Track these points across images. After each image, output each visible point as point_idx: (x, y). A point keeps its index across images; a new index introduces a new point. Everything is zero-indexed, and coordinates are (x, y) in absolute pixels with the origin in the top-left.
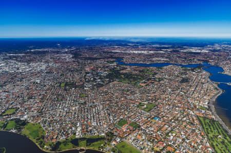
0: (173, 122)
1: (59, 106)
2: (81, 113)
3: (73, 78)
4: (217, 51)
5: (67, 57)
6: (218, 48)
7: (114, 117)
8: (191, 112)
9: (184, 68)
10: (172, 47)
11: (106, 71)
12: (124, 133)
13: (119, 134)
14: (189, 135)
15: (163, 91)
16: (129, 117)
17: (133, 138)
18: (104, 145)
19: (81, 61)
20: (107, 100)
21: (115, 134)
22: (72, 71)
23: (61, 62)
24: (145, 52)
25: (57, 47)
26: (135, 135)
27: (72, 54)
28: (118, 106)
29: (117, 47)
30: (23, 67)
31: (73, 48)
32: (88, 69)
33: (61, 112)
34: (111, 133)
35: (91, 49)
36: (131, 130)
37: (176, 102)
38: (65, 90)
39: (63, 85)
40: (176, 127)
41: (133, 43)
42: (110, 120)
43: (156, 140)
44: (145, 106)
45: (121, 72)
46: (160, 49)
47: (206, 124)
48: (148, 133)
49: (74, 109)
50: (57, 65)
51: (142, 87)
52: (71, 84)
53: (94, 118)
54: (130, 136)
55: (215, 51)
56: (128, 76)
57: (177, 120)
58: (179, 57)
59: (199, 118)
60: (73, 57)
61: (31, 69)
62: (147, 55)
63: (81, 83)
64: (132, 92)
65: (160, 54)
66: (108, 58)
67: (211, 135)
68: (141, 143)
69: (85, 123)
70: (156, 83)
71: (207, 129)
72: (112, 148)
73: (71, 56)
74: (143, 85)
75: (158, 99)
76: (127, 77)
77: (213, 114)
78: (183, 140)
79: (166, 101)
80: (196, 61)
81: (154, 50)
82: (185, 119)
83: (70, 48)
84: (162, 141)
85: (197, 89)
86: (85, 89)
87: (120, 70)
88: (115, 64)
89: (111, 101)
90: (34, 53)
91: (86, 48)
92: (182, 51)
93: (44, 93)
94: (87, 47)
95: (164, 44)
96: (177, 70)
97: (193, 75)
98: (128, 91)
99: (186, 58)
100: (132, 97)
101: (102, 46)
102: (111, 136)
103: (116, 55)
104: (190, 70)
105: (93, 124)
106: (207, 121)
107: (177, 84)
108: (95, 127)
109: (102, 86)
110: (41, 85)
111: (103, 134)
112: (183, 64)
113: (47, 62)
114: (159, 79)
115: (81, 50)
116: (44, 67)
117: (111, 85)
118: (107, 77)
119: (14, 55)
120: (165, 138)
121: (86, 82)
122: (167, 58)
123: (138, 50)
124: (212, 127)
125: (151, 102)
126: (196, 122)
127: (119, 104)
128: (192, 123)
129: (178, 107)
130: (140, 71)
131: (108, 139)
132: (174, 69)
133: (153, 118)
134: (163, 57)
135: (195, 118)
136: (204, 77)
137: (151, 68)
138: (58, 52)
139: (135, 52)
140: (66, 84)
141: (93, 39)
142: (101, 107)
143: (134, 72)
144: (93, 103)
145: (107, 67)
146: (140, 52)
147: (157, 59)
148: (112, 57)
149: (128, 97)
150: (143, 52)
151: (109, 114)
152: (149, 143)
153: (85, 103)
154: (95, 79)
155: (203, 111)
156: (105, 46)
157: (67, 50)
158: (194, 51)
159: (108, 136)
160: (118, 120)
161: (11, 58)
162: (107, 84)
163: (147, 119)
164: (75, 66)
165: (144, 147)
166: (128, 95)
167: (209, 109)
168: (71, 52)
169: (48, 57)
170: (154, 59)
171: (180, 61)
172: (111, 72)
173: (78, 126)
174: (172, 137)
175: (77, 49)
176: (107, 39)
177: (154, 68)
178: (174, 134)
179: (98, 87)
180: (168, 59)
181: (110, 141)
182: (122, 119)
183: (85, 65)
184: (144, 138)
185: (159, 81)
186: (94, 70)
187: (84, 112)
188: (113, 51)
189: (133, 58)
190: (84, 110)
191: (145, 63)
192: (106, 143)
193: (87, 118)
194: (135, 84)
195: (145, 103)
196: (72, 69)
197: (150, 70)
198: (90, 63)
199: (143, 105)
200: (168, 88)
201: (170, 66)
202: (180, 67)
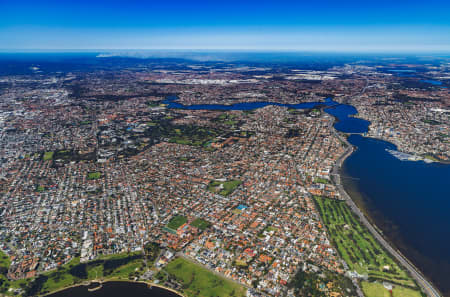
0: (271, 211)
1: (41, 201)
2: (91, 212)
3: (71, 141)
4: (348, 76)
5: (56, 95)
6: (350, 72)
7: (161, 212)
8: (303, 190)
9: (292, 110)
10: (270, 72)
11: (144, 122)
12: (180, 240)
13: (171, 243)
14: (297, 230)
15: (255, 156)
16: (190, 210)
17: (197, 250)
18: (141, 269)
19: (88, 104)
20: (146, 181)
21: (163, 244)
22: (68, 126)
23: (42, 107)
24: (222, 82)
25: (32, 74)
26: (201, 242)
27: (67, 88)
28: (168, 190)
29: (165, 72)
31: (70, 77)
32: (104, 120)
33: (45, 213)
34: (154, 244)
35: (110, 77)
36: (193, 235)
37: (277, 173)
38: (54, 166)
39: (48, 156)
40: (275, 219)
41: (197, 63)
42: (152, 219)
43: (240, 247)
44: (221, 186)
45: (176, 122)
46: (250, 74)
47: (325, 209)
48: (227, 235)
49: (74, 204)
50: (33, 114)
51: (216, 150)
52: (67, 153)
53: (119, 219)
54: (192, 245)
55: (345, 76)
57: (278, 206)
58: (285, 90)
59: (314, 200)
60: (70, 96)
62: (225, 88)
63: (90, 150)
64: (196, 161)
65: (251, 84)
66: (148, 95)
67: (332, 226)
68: (213, 255)
69: (101, 230)
70: (242, 140)
71: (327, 216)
72: (156, 272)
73: (66, 94)
74: (218, 146)
75: (245, 171)
76: (187, 133)
77: (337, 189)
78: (288, 240)
79: (260, 173)
80: (312, 98)
81: (240, 78)
82: (291, 202)
83: (64, 75)
84: (251, 247)
85: (314, 147)
86: (99, 160)
87: (172, 120)
88: (162, 107)
89: (154, 181)
91: (99, 76)
92: (289, 78)
94: (102, 72)
95: (257, 65)
96: (279, 114)
97: (307, 122)
98: (188, 159)
99: (295, 92)
100: (197, 171)
101: (134, 71)
102: (154, 249)
103: (165, 90)
104: (301, 113)
105: (117, 231)
106: (328, 202)
107: (279, 140)
108: (121, 237)
109: (136, 152)
111: (139, 249)
112: (292, 103)
113: (7, 108)
114: (248, 132)
115: (88, 80)
117: (155, 149)
118: (146, 134)
120: (256, 241)
121: (101, 146)
122: (262, 92)
123: (209, 78)
124: (334, 212)
125: (231, 177)
126: (310, 206)
127: (172, 186)
128: (303, 209)
129: (281, 182)
130: (212, 120)
131: (149, 257)
132: (276, 113)
133: (236, 207)
134: (255, 90)
135: (307, 200)
136: (325, 124)
137: (233, 111)
138: (34, 86)
139: (202, 81)
140: (57, 154)
141: (115, 55)
142: (135, 195)
143: (200, 123)
144: (117, 188)
145: (146, 114)
146: (211, 82)
147: (245, 94)
148: (155, 93)
149: (189, 172)
150: (218, 81)
151: (151, 209)
152: (228, 254)
153: (100, 190)
154: (119, 140)
155: (322, 186)
156: (141, 71)
157: (55, 81)
158: (310, 78)
159: (149, 250)
160: (170, 217)
162: (145, 148)
163: (225, 210)
164: (75, 114)
165: (218, 263)
166: (188, 167)
167: (332, 181)
168: (65, 85)
169: (10, 97)
171: (285, 98)
172: (153, 125)
173: (84, 238)
174: (268, 237)
175: (78, 79)
176: (145, 57)
177: (239, 113)
178: (272, 232)
179: (127, 156)
180: (264, 95)
181: (152, 259)
182: (177, 215)
183: (98, 113)
184: (218, 246)
185: (248, 136)
186: (116, 122)
187: (98, 208)
188: (158, 81)
189: (198, 94)
190: (98, 204)
191: (221, 103)
192: (145, 266)
193: (105, 219)
194: (202, 146)
195: (222, 180)
196: (69, 122)
197: (232, 117)
198: (109, 107)
199: (218, 185)
200: (263, 148)
201: (267, 107)
202: (285, 108)
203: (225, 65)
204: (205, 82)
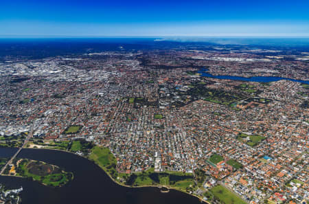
0: (295, 166)
1: (130, 128)
2: (158, 140)
3: (143, 92)
5: (133, 63)
7: (204, 149)
9: (305, 86)
10: (281, 54)
11: (186, 85)
12: (220, 172)
13: (213, 173)
15: (275, 119)
16: (225, 152)
17: (234, 182)
18: (194, 187)
19: (151, 70)
20: (191, 126)
21: (207, 172)
22: (141, 83)
23: (126, 71)
24: (241, 60)
25: (120, 50)
26: (237, 177)
27: (139, 60)
28: (207, 134)
29: (198, 51)
30: (82, 76)
31: (140, 53)
32: (161, 81)
33: (132, 135)
34: (201, 170)
35: (162, 54)
36: (229, 171)
37: (297, 135)
38: (135, 107)
39: (131, 101)
40: (300, 174)
41: (220, 46)
42: (198, 153)
43: (270, 189)
44: (248, 138)
45: (208, 87)
46: (264, 55)
48: (257, 177)
49: (148, 133)
50: (122, 74)
51: (241, 110)
52: (142, 100)
53: (176, 148)
54: (229, 178)
56: (218, 94)
57: (302, 163)
58: (296, 68)
60: (140, 64)
61: (91, 78)
62: (244, 64)
63: (155, 100)
64: (226, 117)
65: (264, 62)
66: (187, 67)
68: (247, 190)
69: (165, 153)
70: (262, 105)
72: (204, 191)
73: (138, 63)
74: (241, 107)
75: (267, 130)
76: (216, 95)
79: (280, 133)
81: (255, 57)
83: (137, 52)
84: (280, 193)
86: (161, 107)
87: (205, 85)
88: (198, 75)
89: (197, 126)
90: (93, 58)
91: (156, 53)
92: (299, 59)
93: (109, 109)
94: (157, 51)
96: (293, 88)
98: (220, 114)
99: (306, 71)
100: (228, 124)
101: (177, 51)
102: (201, 175)
103: (198, 63)
105: (175, 156)
107: (296, 109)
108: (178, 161)
109: (183, 105)
110: (106, 100)
111: (191, 172)
112: (303, 79)
113: (109, 69)
114: (266, 99)
115: (150, 55)
116: (106, 76)
117: (195, 104)
118: (189, 92)
119: (70, 59)
120: (284, 188)
121: (160, 98)
122: (275, 69)
123: (230, 57)
125: (256, 132)
127: (210, 132)
129: (302, 144)
130: (236, 88)
131: (198, 179)
132: (290, 86)
133: (261, 157)
134: (269, 68)
137: (252, 83)
138: (121, 58)
139: (225, 59)
140: (136, 100)
142: (185, 133)
143: (226, 89)
144: (173, 127)
145: (187, 79)
146: (232, 59)
147: (259, 70)
148: (192, 66)
149: (222, 123)
150: (237, 59)
151: (196, 145)
152: (260, 192)
153: (162, 127)
154: (172, 95)
156: (181, 50)
157: (131, 55)
159: (198, 174)
160: (210, 154)
161: (67, 63)
162: (189, 102)
163: (253, 157)
165: (252, 197)
166: (221, 120)
168: (137, 58)
169: (110, 64)
170: (255, 70)
171: (297, 75)
172: (193, 87)
173: (156, 156)
174: (295, 189)
175: (144, 54)
176: (184, 41)
177: (256, 84)
178: (299, 185)
179: (177, 106)
180: (277, 71)
181: (201, 181)
182: (215, 153)
183: (157, 76)
184: (251, 184)
185: (267, 103)
186: (169, 83)
187: (163, 138)
188: (193, 57)
189: (223, 68)
190: (162, 135)
191: (241, 75)
192: (196, 185)
193: (167, 147)
194: (229, 105)
195: (248, 133)
196: (141, 81)
197: (251, 86)
198: (163, 73)
199: (246, 137)
200: (281, 114)
201: (281, 81)
202: (298, 84)
203: (242, 47)
204: (227, 59)
